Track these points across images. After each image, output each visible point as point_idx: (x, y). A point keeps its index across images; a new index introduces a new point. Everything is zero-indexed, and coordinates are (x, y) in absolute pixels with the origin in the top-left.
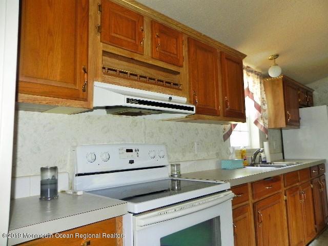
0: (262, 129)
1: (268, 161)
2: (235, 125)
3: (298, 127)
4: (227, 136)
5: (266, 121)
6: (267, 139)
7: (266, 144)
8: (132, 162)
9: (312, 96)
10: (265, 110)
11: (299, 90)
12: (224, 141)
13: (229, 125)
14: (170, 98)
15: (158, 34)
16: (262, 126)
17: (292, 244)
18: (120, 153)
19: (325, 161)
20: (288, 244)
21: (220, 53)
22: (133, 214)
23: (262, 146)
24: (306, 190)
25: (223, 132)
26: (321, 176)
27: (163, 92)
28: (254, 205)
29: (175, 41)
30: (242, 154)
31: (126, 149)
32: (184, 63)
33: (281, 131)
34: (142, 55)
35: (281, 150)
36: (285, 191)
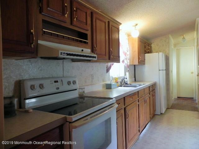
0: (126, 66)
2: (113, 64)
3: (144, 64)
4: (108, 70)
5: (128, 61)
6: (128, 71)
7: (127, 73)
8: (58, 88)
9: (151, 47)
10: (128, 55)
11: (145, 44)
12: (107, 73)
13: (110, 64)
14: (82, 50)
15: (75, 9)
16: (126, 64)
17: (140, 126)
18: (51, 84)
19: (156, 82)
20: (138, 126)
21: (109, 22)
22: (70, 123)
23: (125, 75)
24: (147, 98)
25: (107, 68)
26: (154, 90)
27: (78, 46)
28: (125, 109)
29: (85, 14)
30: (116, 79)
31: (54, 81)
32: (89, 28)
33: (135, 66)
34: (66, 23)
35: (134, 76)
36: (138, 100)
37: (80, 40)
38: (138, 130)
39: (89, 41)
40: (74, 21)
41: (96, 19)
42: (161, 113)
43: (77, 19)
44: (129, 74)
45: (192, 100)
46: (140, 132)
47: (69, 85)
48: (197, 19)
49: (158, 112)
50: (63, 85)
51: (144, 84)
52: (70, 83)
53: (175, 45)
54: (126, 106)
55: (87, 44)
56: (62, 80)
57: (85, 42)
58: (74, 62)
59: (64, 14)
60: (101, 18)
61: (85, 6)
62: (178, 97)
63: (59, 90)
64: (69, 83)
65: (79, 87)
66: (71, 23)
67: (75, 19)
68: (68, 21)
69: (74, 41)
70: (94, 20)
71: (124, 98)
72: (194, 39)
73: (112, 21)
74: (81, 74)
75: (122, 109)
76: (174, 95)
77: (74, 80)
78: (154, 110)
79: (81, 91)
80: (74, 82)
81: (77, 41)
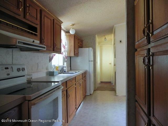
0: (64, 57)
1: (66, 71)
2: (55, 55)
3: (78, 56)
4: (51, 59)
5: (66, 53)
6: (66, 61)
7: (65, 63)
8: (8, 74)
9: (83, 43)
10: (66, 48)
11: (79, 40)
12: (50, 62)
13: (52, 55)
14: (34, 41)
15: (28, 5)
16: (64, 55)
17: (77, 105)
18: (2, 70)
19: (87, 70)
20: (75, 105)
21: (53, 20)
22: (29, 101)
23: (64, 64)
24: (81, 82)
25: (49, 58)
26: (85, 76)
27: (29, 38)
28: (67, 91)
29: (36, 11)
30: (56, 68)
31: (4, 67)
32: (39, 23)
33: (71, 57)
34: (20, 16)
35: (70, 66)
36: (76, 84)
37: (31, 32)
38: (75, 107)
39: (38, 34)
40: (27, 16)
41: (45, 16)
42: (90, 94)
43: (29, 14)
44: (67, 64)
45: (110, 83)
46: (77, 109)
47: (18, 71)
48: (115, 26)
49: (88, 93)
50: (13, 71)
51: (78, 72)
52: (20, 70)
53: (99, 43)
54: (67, 88)
55: (37, 36)
56: (12, 67)
57: (35, 35)
58: (22, 52)
59: (18, 8)
60: (48, 16)
61: (36, 4)
62: (101, 82)
63: (9, 76)
64: (18, 70)
65: (27, 73)
66: (25, 17)
67: (28, 14)
68: (22, 14)
69: (26, 32)
70: (43, 17)
71: (66, 82)
72: (111, 40)
73: (56, 20)
74: (29, 62)
75: (64, 90)
76: (99, 81)
77: (23, 67)
78: (86, 92)
79: (28, 77)
80: (23, 69)
81: (29, 32)
